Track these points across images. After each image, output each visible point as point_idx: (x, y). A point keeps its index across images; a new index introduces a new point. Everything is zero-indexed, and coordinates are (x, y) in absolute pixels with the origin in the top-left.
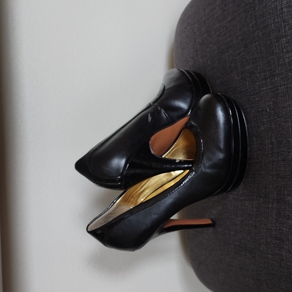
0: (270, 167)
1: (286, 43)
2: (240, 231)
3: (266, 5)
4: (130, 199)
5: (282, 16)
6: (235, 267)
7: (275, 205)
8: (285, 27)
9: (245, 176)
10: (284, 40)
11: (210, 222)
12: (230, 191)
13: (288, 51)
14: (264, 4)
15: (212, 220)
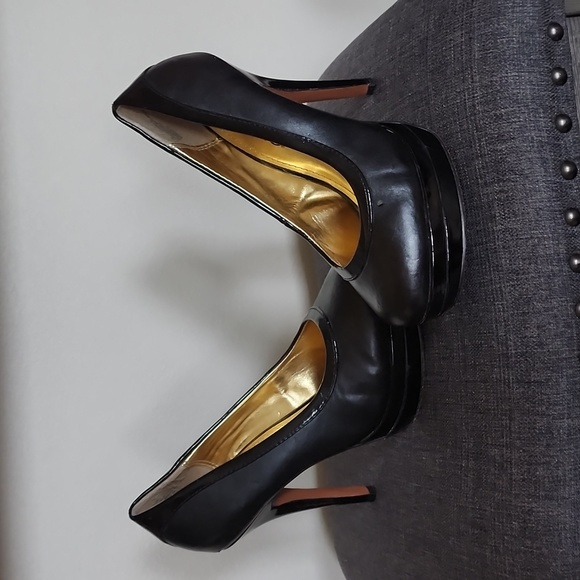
0: (461, 392)
1: (483, 168)
2: (415, 508)
3: (446, 97)
4: (212, 452)
5: (475, 120)
6: (409, 574)
7: (471, 464)
8: (479, 140)
9: (419, 406)
10: (478, 163)
11: (366, 492)
12: (393, 433)
13: (486, 184)
14: (443, 96)
15: (369, 488)
